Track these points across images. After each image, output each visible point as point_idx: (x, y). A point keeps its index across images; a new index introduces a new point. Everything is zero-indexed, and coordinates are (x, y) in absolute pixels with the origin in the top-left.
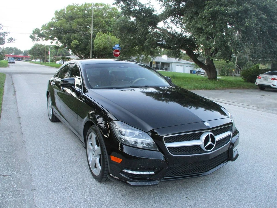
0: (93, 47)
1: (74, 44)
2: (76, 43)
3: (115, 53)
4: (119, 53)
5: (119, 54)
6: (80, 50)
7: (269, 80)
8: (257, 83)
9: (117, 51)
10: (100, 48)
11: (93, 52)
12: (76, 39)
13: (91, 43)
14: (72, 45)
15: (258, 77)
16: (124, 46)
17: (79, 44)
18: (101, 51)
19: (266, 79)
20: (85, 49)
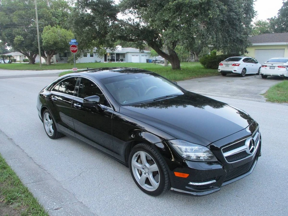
0: (41, 42)
1: (18, 40)
2: (21, 39)
3: (72, 48)
4: (76, 48)
5: (77, 50)
6: (26, 47)
7: (231, 66)
8: (219, 70)
9: (74, 46)
10: (50, 44)
11: (41, 48)
12: (19, 34)
13: (38, 38)
14: (15, 42)
15: (220, 64)
16: (80, 41)
17: (23, 39)
18: (50, 47)
19: (227, 65)
20: (32, 45)
